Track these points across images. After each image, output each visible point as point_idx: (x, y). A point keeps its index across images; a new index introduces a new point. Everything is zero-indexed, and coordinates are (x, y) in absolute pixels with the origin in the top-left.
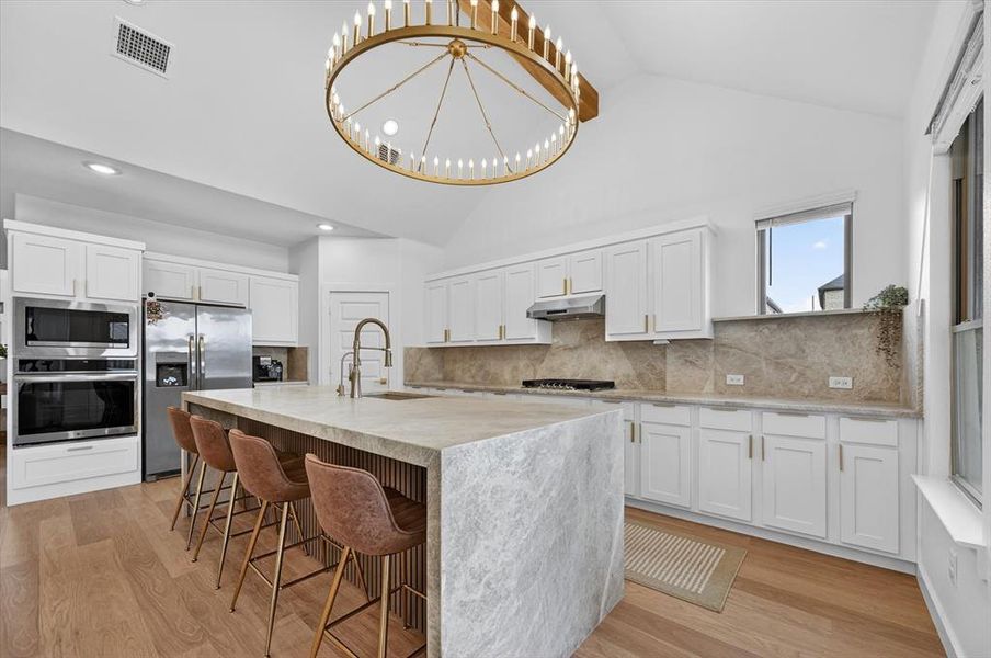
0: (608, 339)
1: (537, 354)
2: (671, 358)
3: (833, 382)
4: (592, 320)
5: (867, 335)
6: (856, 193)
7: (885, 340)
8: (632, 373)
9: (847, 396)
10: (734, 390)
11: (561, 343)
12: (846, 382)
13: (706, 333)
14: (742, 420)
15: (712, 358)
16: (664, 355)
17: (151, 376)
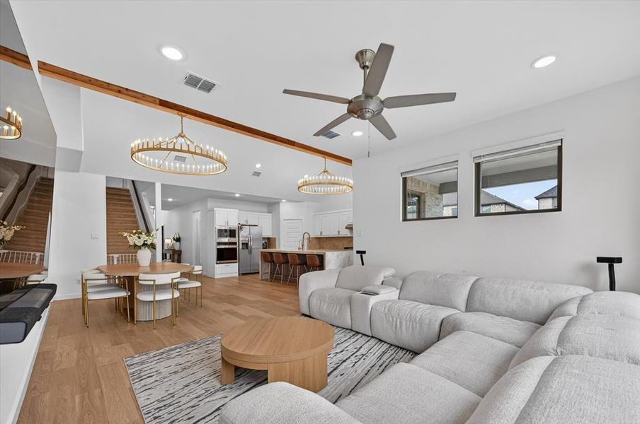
17: (241, 247)
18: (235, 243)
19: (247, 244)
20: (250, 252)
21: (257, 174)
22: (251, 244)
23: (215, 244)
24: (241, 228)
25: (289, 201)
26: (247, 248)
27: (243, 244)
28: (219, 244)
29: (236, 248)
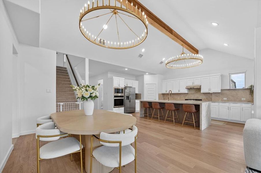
0: (201, 92)
1: (186, 95)
2: (213, 95)
3: (242, 99)
4: (199, 89)
5: (248, 92)
6: (246, 70)
7: (251, 93)
8: (205, 98)
9: (244, 101)
10: (225, 100)
11: (191, 93)
12: (245, 99)
13: (220, 92)
14: (227, 104)
15: (221, 95)
16: (212, 95)
17: (126, 99)
18: (123, 96)
19: (128, 97)
20: (130, 102)
21: (141, 56)
22: (130, 97)
23: (113, 97)
24: (126, 88)
25: (150, 74)
26: (128, 99)
27: (127, 97)
28: (115, 96)
29: (123, 99)
